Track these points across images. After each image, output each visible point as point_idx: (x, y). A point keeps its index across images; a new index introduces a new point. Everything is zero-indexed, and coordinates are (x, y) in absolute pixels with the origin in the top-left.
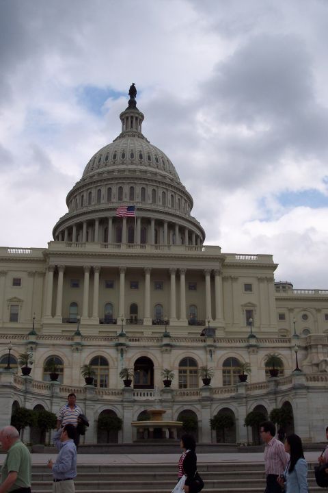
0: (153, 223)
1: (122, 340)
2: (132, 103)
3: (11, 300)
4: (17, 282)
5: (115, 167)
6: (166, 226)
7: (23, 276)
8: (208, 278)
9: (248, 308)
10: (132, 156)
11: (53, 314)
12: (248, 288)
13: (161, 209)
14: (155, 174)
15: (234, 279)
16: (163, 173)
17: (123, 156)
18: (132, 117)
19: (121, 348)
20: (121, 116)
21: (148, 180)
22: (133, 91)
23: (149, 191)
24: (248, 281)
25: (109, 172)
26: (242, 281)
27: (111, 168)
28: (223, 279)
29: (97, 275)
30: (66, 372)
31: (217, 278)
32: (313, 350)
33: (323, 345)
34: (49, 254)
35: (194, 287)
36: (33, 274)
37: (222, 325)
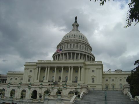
0: (79, 55)
2: (76, 21)
3: (29, 76)
4: (31, 71)
5: (70, 39)
6: (83, 55)
7: (32, 70)
8: (79, 69)
9: (93, 77)
10: (75, 36)
11: (37, 79)
12: (93, 71)
13: (82, 50)
14: (81, 41)
15: (89, 69)
16: (83, 40)
17: (72, 36)
18: (76, 25)
20: (73, 25)
21: (79, 42)
22: (76, 18)
23: (79, 45)
24: (93, 69)
25: (68, 40)
26: (91, 69)
27: (68, 39)
28: (86, 69)
29: (49, 69)
30: (16, 93)
31: (82, 69)
32: (82, 89)
33: (85, 88)
34: (37, 63)
35: (77, 71)
36: (35, 69)
37: (82, 82)
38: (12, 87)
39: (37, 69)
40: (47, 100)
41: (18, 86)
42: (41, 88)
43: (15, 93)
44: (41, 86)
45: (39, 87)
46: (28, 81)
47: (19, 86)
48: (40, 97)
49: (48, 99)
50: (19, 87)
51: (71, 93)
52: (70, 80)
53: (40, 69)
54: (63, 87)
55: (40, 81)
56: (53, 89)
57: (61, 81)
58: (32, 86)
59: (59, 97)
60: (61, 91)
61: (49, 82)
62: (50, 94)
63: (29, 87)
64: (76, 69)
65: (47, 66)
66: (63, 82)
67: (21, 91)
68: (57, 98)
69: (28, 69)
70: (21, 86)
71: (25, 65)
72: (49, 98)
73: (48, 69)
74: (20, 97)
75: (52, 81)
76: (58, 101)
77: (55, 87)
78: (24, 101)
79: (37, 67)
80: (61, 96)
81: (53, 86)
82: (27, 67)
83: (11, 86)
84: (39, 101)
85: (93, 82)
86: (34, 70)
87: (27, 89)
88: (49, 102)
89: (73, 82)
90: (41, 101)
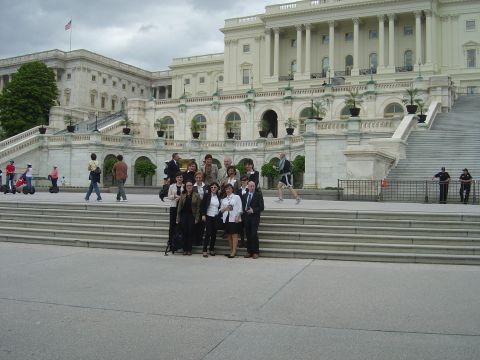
1: (250, 97)
3: (242, 65)
4: (246, 49)
7: (251, 42)
8: (418, 21)
9: (469, 48)
11: (272, 74)
12: (471, 24)
15: (455, 17)
19: (250, 104)
24: (471, 17)
26: (464, 19)
28: (442, 19)
29: (308, 33)
30: (208, 128)
31: (428, 19)
32: (432, 93)
33: (443, 87)
34: (265, 18)
35: (410, 31)
36: (259, 39)
37: (432, 69)
38: (194, 106)
39: (268, 37)
40: (313, 139)
41: (211, 102)
42: (289, 100)
43: (204, 126)
44: (288, 94)
45: (281, 97)
46: (240, 81)
47: (215, 103)
48: (290, 131)
49: (316, 136)
50: (216, 106)
51: (392, 108)
52: (387, 64)
53: (277, 36)
54: (365, 91)
55: (281, 79)
56: (329, 99)
57: (355, 72)
58: (257, 99)
59: (354, 127)
60: (358, 106)
61: (313, 77)
62: (321, 119)
63: (249, 100)
64: (405, 23)
65: (300, 23)
66: (363, 73)
67: (224, 120)
68: (345, 130)
69: (236, 42)
70: (222, 101)
71: (224, 31)
72: (321, 132)
73: (304, 33)
74: (222, 137)
75: (324, 75)
76: (350, 138)
77: (336, 93)
78: (237, 148)
79: (265, 32)
80: (360, 121)
81: (328, 91)
82: (234, 36)
83: (187, 104)
84: (287, 143)
85: (472, 63)
86: (258, 44)
87: (242, 109)
88: (321, 143)
89: (399, 70)
90: (294, 145)
